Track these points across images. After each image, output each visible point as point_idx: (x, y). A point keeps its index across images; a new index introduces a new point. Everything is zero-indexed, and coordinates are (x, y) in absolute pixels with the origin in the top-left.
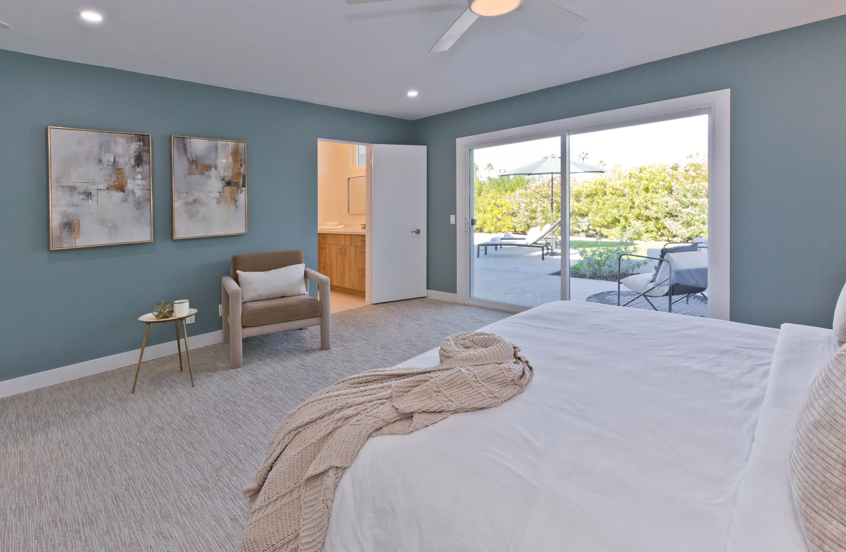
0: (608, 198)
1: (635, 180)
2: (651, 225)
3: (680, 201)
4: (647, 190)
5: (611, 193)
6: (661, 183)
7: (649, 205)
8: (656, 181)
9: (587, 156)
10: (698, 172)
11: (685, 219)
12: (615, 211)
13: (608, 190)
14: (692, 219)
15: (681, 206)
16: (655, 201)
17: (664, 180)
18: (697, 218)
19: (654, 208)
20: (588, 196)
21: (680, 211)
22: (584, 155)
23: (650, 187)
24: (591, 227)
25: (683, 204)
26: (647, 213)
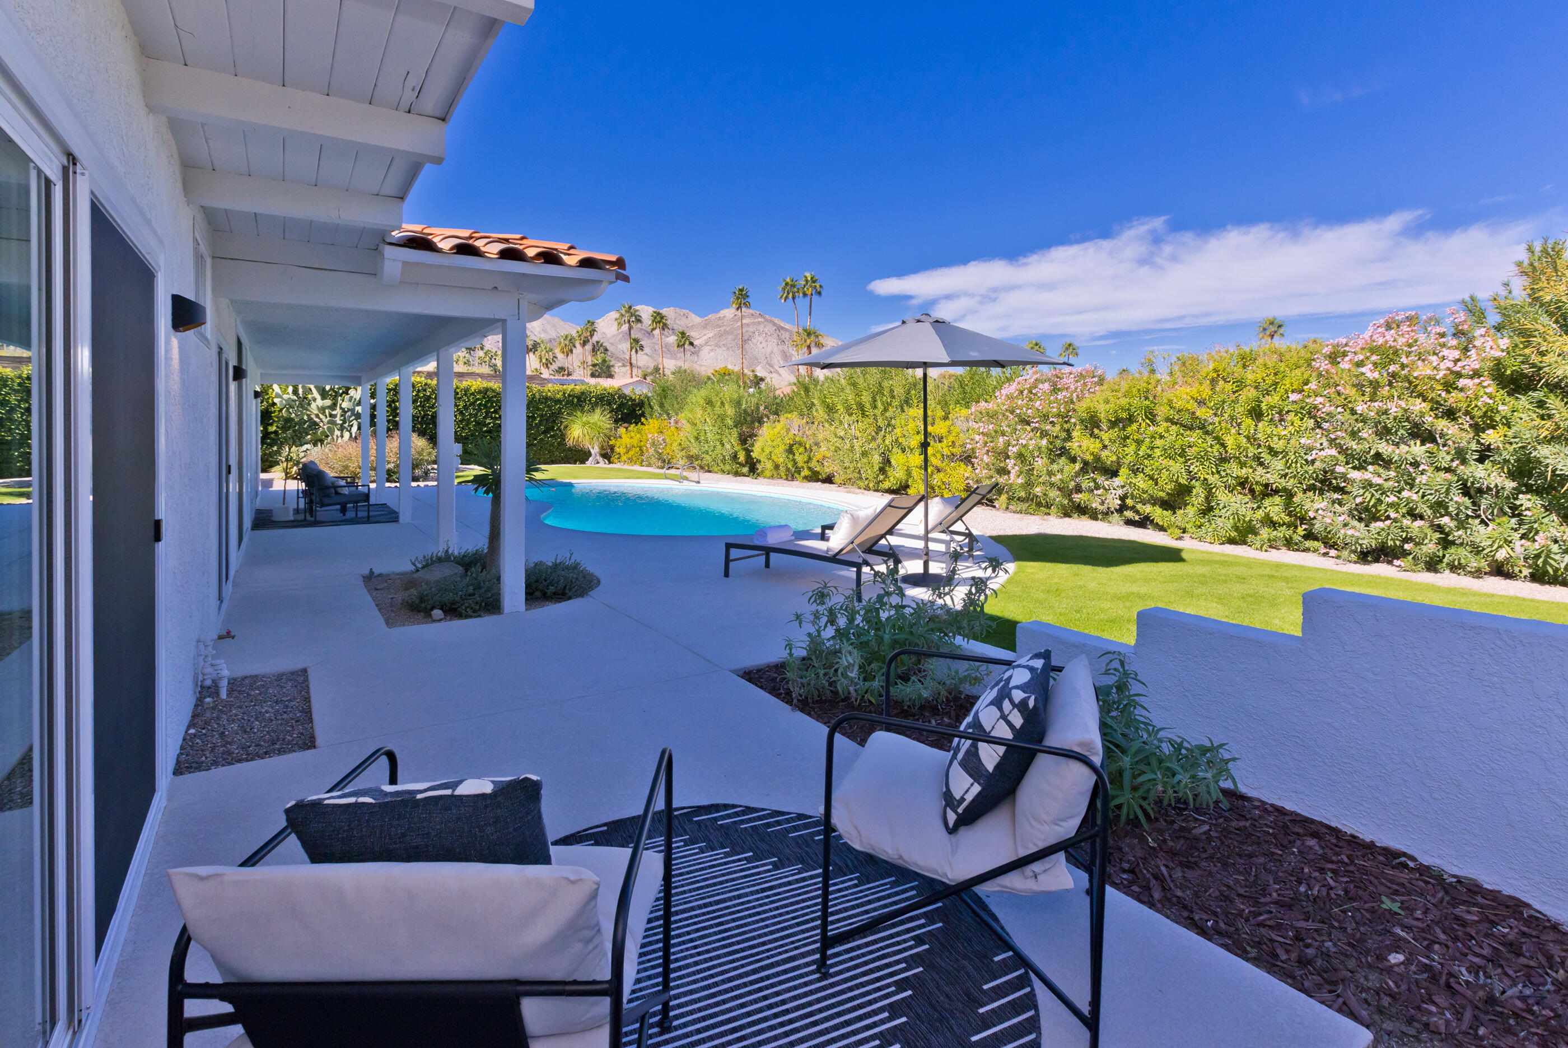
0: (1160, 430)
1: (1229, 387)
2: (1274, 507)
3: (1343, 450)
4: (1256, 413)
5: (1168, 420)
6: (1294, 397)
7: (1266, 457)
8: (1281, 390)
9: (1281, 331)
10: (1392, 368)
11: (1359, 500)
12: (1177, 467)
13: (1162, 411)
14: (1379, 501)
15: (1347, 463)
16: (1279, 445)
17: (1301, 391)
18: (1392, 499)
19: (1278, 464)
20: (1113, 424)
21: (1344, 477)
22: (1273, 329)
23: (1264, 407)
24: (1129, 502)
25: (1353, 456)
26: (1259, 475)
